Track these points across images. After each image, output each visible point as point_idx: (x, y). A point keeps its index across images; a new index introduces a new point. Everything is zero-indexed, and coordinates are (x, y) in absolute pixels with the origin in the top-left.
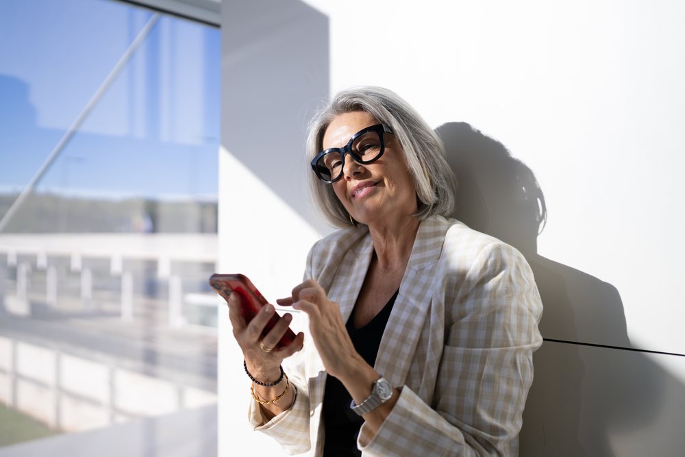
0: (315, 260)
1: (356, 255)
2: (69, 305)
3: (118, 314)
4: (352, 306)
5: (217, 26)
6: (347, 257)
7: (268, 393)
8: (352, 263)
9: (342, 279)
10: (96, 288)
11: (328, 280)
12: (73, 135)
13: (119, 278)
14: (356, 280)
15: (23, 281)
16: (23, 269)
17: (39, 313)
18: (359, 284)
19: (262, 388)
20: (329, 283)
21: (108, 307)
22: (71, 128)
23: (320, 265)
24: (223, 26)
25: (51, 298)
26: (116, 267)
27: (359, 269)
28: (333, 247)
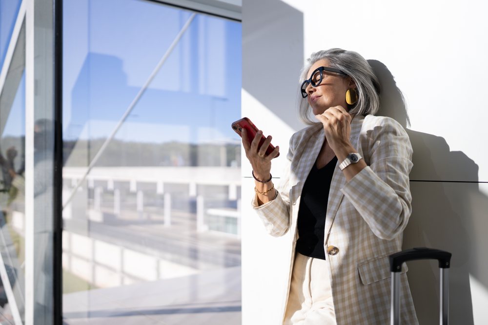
0: (294, 141)
1: (316, 138)
2: (128, 215)
3: (162, 222)
4: (315, 161)
5: (240, 21)
6: (311, 139)
7: (263, 186)
8: (314, 142)
9: (309, 150)
10: (146, 205)
11: (301, 150)
12: (145, 90)
13: (162, 197)
14: (317, 149)
15: (98, 200)
16: (98, 191)
17: (110, 220)
18: (318, 151)
19: (260, 184)
20: (301, 151)
21: (155, 217)
22: (144, 86)
23: (296, 143)
24: (243, 21)
25: (116, 211)
26: (160, 190)
27: (318, 144)
28: (303, 134)
